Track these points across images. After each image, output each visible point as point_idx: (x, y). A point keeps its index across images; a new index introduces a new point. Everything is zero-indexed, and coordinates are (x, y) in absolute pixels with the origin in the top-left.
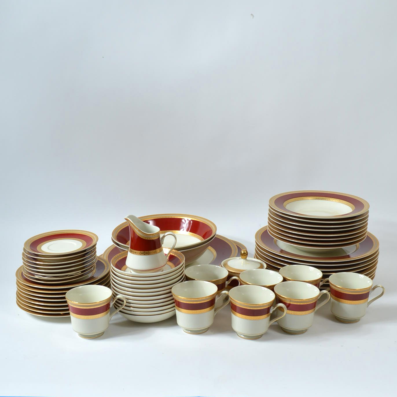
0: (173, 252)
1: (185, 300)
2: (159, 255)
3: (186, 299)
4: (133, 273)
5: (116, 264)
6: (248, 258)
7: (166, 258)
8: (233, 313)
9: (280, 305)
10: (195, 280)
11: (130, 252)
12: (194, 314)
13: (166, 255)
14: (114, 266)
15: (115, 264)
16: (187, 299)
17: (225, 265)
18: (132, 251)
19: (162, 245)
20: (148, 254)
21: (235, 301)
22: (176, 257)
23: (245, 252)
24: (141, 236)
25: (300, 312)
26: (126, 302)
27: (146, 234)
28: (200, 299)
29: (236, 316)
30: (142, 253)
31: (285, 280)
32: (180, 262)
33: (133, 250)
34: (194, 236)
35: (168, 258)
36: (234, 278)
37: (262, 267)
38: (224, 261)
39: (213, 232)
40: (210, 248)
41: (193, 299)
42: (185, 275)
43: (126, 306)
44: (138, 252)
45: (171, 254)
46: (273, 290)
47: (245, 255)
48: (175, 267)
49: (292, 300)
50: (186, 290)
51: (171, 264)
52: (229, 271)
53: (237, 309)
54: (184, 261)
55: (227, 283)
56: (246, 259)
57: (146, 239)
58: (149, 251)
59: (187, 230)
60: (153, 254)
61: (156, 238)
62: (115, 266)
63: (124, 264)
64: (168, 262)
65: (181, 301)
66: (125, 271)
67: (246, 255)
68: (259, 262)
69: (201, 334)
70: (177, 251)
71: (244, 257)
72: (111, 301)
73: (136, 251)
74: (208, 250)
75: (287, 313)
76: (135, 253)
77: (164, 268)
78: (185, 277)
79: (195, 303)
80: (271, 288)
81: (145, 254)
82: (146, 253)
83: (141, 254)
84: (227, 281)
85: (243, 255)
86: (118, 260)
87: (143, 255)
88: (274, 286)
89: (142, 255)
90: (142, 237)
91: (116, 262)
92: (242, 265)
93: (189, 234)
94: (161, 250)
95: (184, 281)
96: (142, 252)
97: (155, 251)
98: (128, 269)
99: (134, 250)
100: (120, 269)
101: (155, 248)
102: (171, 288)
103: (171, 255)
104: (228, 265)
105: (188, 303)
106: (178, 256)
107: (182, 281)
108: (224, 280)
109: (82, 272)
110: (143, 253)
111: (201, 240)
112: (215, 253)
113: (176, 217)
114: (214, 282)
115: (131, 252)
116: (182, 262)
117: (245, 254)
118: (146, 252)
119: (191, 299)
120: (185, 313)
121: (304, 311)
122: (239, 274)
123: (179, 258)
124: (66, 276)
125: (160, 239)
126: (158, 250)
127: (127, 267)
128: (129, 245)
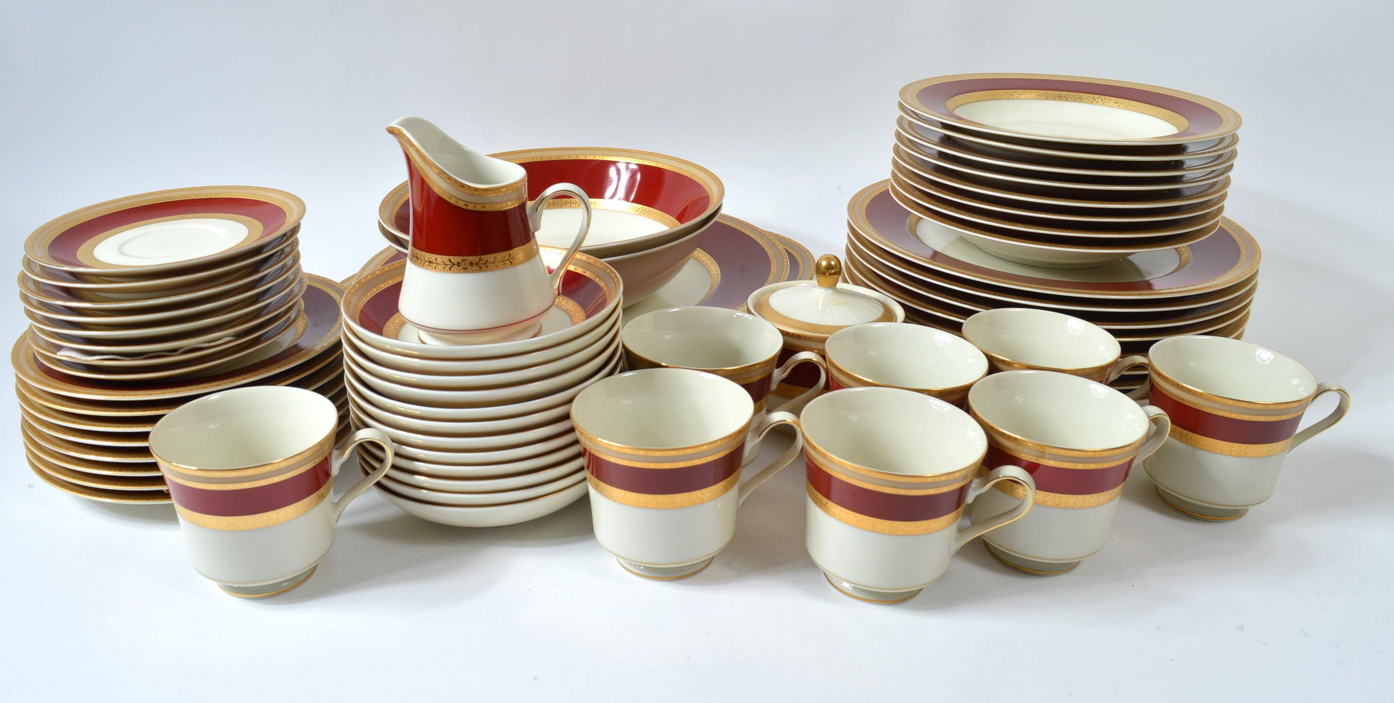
0: (580, 260)
1: (624, 454)
2: (523, 270)
3: (628, 451)
4: (433, 344)
5: (362, 311)
6: (840, 285)
7: (552, 285)
8: (816, 503)
9: (1010, 471)
10: (658, 366)
11: (411, 260)
12: (661, 509)
13: (550, 271)
14: (354, 320)
15: (358, 312)
16: (635, 452)
17: (762, 308)
18: (417, 258)
19: (536, 234)
20: (480, 267)
21: (831, 461)
22: (588, 280)
23: (833, 263)
24: (451, 196)
25: (1080, 497)
26: (397, 454)
27: (469, 188)
28: (689, 451)
29: (833, 515)
30: (454, 264)
31: (994, 367)
32: (606, 299)
33: (423, 253)
34: (649, 215)
35: (558, 283)
36: (804, 356)
37: (888, 316)
38: (752, 295)
39: (711, 201)
40: (698, 253)
41: (658, 454)
42: (624, 347)
43: (394, 467)
44: (440, 258)
45: (571, 268)
46: (968, 409)
47: (831, 274)
48: (588, 317)
49: (1048, 450)
50: (626, 402)
51: (568, 304)
52: (783, 333)
53: (835, 490)
54: (620, 296)
55: (778, 374)
56: (833, 286)
57: (471, 207)
58: (485, 257)
59: (627, 198)
60: (497, 268)
61: (510, 203)
62: (357, 317)
63: (394, 308)
64: (561, 298)
65: (612, 459)
66: (396, 338)
67: (835, 273)
68: (878, 300)
69: (684, 581)
70: (592, 259)
71: (830, 280)
72: (335, 452)
73: (433, 257)
74: (692, 258)
75: (1035, 503)
76: (430, 262)
77: (544, 320)
78: (624, 356)
79: (666, 466)
80: (955, 397)
81: (465, 270)
82: (471, 264)
83: (451, 268)
84: (777, 367)
85: (824, 274)
86: (370, 295)
87: (459, 272)
88: (966, 389)
89: (454, 272)
90: (453, 201)
91: (361, 305)
92: (820, 307)
93: (633, 208)
94: (533, 254)
95: (621, 372)
96: (455, 259)
97: (505, 254)
98: (408, 330)
99: (426, 251)
100: (379, 332)
101: (507, 245)
102: (570, 401)
103: (568, 272)
104: (773, 310)
105: (637, 465)
106: (598, 276)
107: (611, 373)
108: (768, 368)
109: (238, 336)
110: (458, 264)
111: (670, 227)
112: (715, 269)
113: (592, 158)
114: (732, 376)
115: (415, 259)
116: (610, 302)
117: (833, 271)
118: (471, 258)
119: (651, 454)
120: (628, 505)
121: (1094, 493)
122: (824, 340)
123: (602, 284)
124: (174, 351)
125: (528, 212)
126: (518, 252)
127: (404, 322)
128: (407, 233)
